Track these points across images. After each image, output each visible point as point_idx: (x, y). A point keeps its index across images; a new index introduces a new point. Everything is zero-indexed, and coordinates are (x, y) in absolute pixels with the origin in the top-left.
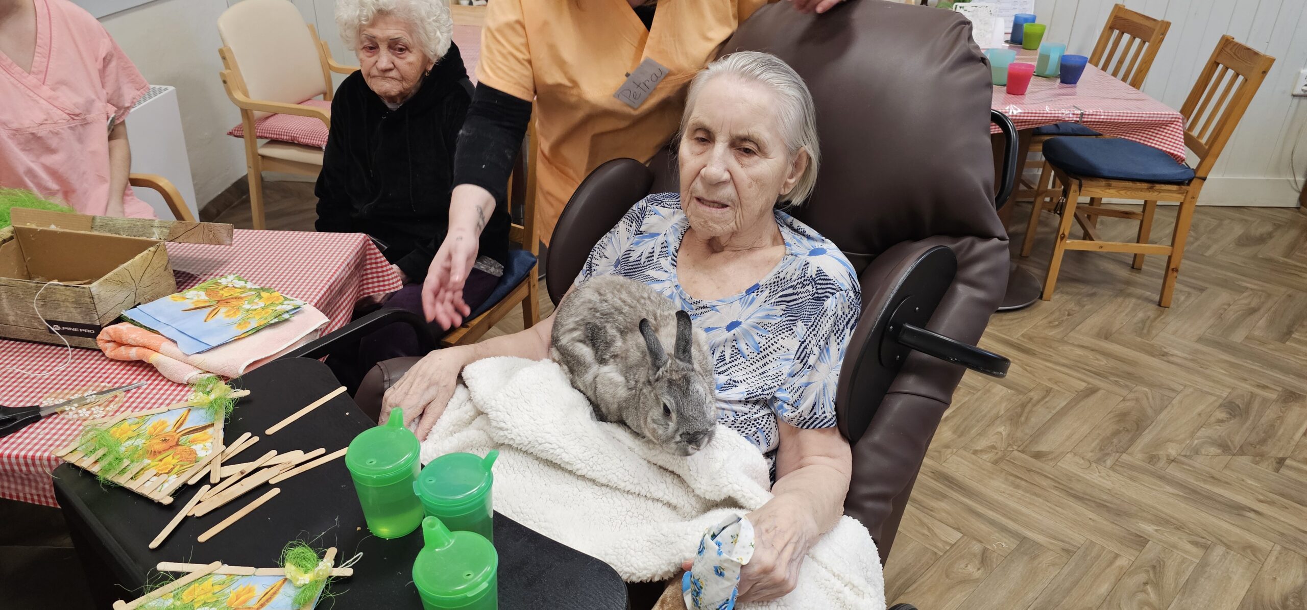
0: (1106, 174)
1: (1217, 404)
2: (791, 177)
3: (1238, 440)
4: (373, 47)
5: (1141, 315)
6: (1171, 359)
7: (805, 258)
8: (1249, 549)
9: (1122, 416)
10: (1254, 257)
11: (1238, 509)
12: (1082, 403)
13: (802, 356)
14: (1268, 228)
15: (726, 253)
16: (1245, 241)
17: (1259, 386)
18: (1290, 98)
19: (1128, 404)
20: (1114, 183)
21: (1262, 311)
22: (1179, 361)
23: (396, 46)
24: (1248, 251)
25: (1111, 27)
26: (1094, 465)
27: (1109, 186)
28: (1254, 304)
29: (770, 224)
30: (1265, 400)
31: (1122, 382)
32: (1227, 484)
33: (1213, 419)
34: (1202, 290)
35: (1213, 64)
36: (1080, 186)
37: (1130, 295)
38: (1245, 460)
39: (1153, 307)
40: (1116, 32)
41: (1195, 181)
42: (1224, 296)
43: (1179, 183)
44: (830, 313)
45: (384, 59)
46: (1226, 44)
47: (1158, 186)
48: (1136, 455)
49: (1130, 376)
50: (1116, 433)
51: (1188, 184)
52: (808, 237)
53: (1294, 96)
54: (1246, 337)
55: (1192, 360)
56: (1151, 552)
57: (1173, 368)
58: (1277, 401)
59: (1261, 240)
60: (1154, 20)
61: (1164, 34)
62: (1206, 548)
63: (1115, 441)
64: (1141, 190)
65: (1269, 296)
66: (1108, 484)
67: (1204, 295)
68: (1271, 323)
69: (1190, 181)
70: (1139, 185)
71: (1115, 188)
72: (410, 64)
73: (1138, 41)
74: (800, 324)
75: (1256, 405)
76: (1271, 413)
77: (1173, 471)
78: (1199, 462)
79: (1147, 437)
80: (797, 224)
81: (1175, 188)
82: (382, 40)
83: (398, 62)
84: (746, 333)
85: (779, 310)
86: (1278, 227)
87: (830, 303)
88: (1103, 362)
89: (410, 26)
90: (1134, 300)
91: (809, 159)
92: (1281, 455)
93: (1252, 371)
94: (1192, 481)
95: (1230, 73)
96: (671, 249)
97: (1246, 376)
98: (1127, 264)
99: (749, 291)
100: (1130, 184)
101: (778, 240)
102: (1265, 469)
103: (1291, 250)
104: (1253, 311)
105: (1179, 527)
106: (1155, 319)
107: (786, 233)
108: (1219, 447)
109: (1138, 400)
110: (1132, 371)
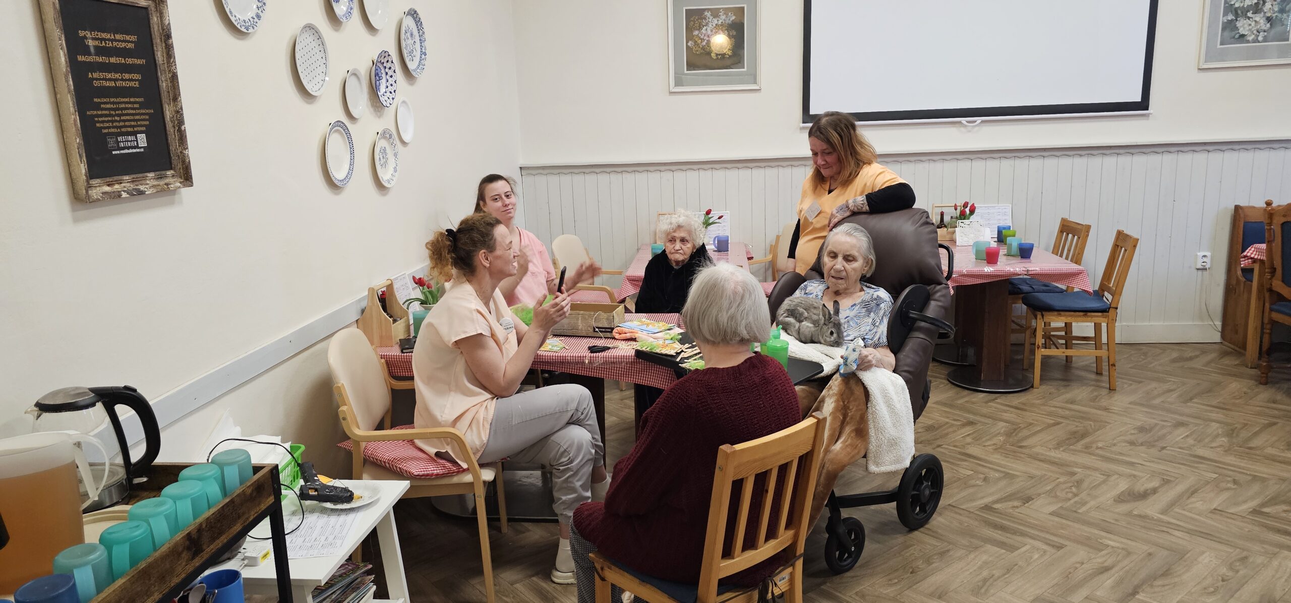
0: (1058, 308)
1: (1133, 427)
2: (866, 267)
3: (1141, 440)
4: (673, 240)
5: (1093, 392)
6: (1111, 411)
7: (871, 294)
8: (1131, 476)
9: (1074, 433)
10: (1180, 367)
11: (1131, 463)
12: (1051, 428)
13: (874, 324)
14: (1196, 353)
15: (842, 295)
16: (1178, 360)
17: (1162, 420)
18: (1196, 271)
19: (1079, 428)
20: (1062, 313)
21: (1178, 390)
22: (1115, 411)
23: (683, 240)
24: (1178, 364)
25: (1061, 231)
26: (1053, 449)
27: (1060, 315)
28: (1173, 387)
29: (859, 286)
30: (1164, 426)
31: (1077, 420)
32: (1129, 456)
33: (1129, 433)
35: (1116, 245)
36: (1043, 316)
37: (1091, 385)
38: (1143, 447)
39: (1105, 390)
40: (1065, 234)
42: (1154, 385)
43: (1103, 311)
44: (882, 308)
45: (678, 245)
46: (1118, 234)
47: (1089, 314)
48: (1079, 445)
49: (1082, 418)
50: (1069, 439)
51: (1109, 312)
52: (873, 288)
54: (1162, 402)
55: (1125, 411)
56: (1076, 478)
57: (1111, 414)
58: (1171, 426)
59: (1190, 359)
60: (1085, 225)
61: (1088, 232)
62: (1109, 475)
63: (1067, 441)
64: (1080, 316)
65: (1183, 384)
66: (1060, 456)
67: (1141, 384)
68: (1181, 395)
69: (1110, 309)
70: (1078, 313)
71: (1064, 316)
72: (688, 248)
74: (872, 313)
75: (1157, 428)
76: (1165, 431)
77: (1098, 451)
78: (1115, 448)
79: (1087, 440)
80: (868, 285)
81: (1100, 314)
82: (678, 238)
83: (683, 247)
84: (852, 319)
85: (864, 310)
86: (1203, 352)
87: (882, 305)
88: (1067, 412)
89: (690, 232)
90: (1093, 387)
91: (872, 260)
92: (1165, 445)
93: (1159, 415)
94: (1109, 455)
95: (1122, 250)
96: (820, 297)
97: (1154, 417)
98: (1094, 372)
99: (852, 306)
100: (1072, 313)
101: (862, 290)
102: (1154, 450)
103: (1209, 363)
104: (1171, 391)
105: (1096, 469)
106: (1105, 395)
107: (865, 288)
108: (1129, 443)
109: (1084, 427)
110: (1084, 416)
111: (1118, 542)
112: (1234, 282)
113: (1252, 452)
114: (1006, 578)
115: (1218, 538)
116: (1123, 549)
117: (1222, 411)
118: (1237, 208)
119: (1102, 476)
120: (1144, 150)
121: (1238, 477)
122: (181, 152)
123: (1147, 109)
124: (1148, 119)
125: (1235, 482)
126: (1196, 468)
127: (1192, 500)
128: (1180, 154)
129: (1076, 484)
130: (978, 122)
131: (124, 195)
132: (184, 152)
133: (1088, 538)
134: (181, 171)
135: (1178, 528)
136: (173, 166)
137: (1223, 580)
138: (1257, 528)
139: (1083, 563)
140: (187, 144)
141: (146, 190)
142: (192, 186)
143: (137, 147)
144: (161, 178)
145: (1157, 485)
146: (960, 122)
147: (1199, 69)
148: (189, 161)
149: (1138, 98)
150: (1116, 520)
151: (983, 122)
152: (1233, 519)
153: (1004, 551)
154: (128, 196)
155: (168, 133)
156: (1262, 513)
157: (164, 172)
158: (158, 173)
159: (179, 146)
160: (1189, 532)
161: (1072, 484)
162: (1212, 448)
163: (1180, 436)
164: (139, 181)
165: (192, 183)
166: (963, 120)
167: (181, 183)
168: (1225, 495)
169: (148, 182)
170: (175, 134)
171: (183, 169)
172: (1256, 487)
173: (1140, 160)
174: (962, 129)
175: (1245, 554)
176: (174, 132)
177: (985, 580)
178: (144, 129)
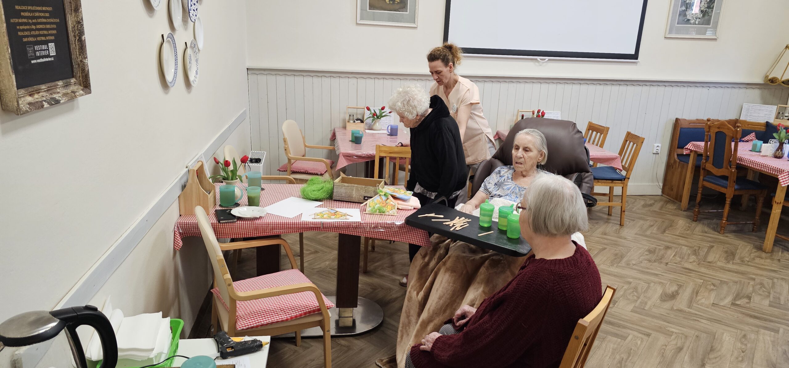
0: (597, 178)
1: (645, 251)
2: (540, 157)
3: (653, 259)
5: (615, 228)
6: (628, 239)
8: (660, 283)
9: (616, 255)
10: (649, 210)
11: (656, 275)
12: (603, 251)
14: (652, 202)
16: (645, 206)
17: (657, 245)
18: (652, 154)
19: (617, 251)
20: (600, 181)
21: (655, 225)
22: (631, 240)
24: (647, 209)
25: (588, 130)
26: (611, 267)
28: (652, 224)
29: (535, 170)
30: (660, 249)
31: (614, 246)
32: (652, 269)
34: (634, 220)
35: (626, 141)
37: (609, 223)
38: (656, 264)
39: (619, 226)
40: (591, 131)
41: (626, 179)
42: (642, 222)
43: (621, 180)
46: (629, 134)
47: (614, 182)
48: (623, 263)
50: (616, 259)
51: (624, 180)
53: (654, 153)
54: (651, 233)
55: (635, 239)
56: (633, 285)
57: (629, 242)
58: (663, 249)
59: (651, 205)
60: (604, 127)
61: (608, 131)
62: (649, 283)
63: (615, 261)
64: (609, 183)
65: (656, 221)
66: (616, 271)
67: (634, 222)
68: (658, 229)
69: (624, 179)
70: (608, 181)
73: (599, 134)
75: (657, 250)
76: (662, 252)
77: (634, 267)
78: (642, 265)
79: (625, 260)
81: (620, 182)
86: (656, 201)
88: (606, 241)
90: (611, 224)
91: (545, 153)
92: (667, 262)
93: (654, 242)
94: (641, 269)
95: (632, 143)
96: (510, 178)
97: (653, 243)
100: (605, 181)
102: (663, 265)
103: (661, 208)
104: (652, 226)
105: (640, 279)
106: (620, 229)
108: (648, 261)
109: (620, 250)
110: (616, 243)
111: (677, 329)
112: (672, 162)
113: (711, 264)
114: (630, 360)
115: (725, 323)
116: (682, 334)
117: (684, 239)
118: (677, 120)
119: (645, 284)
120: (633, 83)
121: (714, 282)
122: (81, 61)
123: (637, 59)
124: (637, 65)
125: (714, 285)
126: (690, 276)
127: (699, 298)
128: (652, 87)
129: (634, 290)
130: (547, 60)
131: (46, 105)
132: (84, 60)
133: (661, 328)
134: (81, 78)
135: (702, 317)
136: (74, 74)
137: (743, 352)
138: (740, 315)
139: (666, 346)
140: (86, 54)
141: (61, 99)
142: (91, 93)
143: (48, 56)
144: (67, 86)
145: (677, 289)
146: (536, 59)
147: (665, 37)
148: (88, 69)
149: (633, 52)
150: (668, 314)
151: (549, 60)
152: (725, 310)
153: (620, 340)
154: (48, 106)
155: (71, 42)
156: (737, 305)
157: (68, 80)
158: (65, 81)
159: (80, 55)
160: (708, 319)
161: (632, 290)
162: (690, 262)
163: (671, 255)
164: (51, 89)
165: (90, 90)
166: (538, 58)
167: (82, 90)
168: (713, 294)
169: (58, 90)
170: (75, 43)
171: (82, 77)
172: (725, 288)
173: (631, 89)
174: (537, 64)
175: (743, 333)
176: (75, 42)
177: (620, 362)
178: (52, 38)
